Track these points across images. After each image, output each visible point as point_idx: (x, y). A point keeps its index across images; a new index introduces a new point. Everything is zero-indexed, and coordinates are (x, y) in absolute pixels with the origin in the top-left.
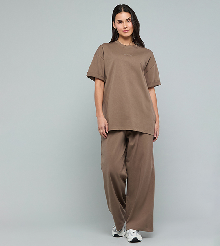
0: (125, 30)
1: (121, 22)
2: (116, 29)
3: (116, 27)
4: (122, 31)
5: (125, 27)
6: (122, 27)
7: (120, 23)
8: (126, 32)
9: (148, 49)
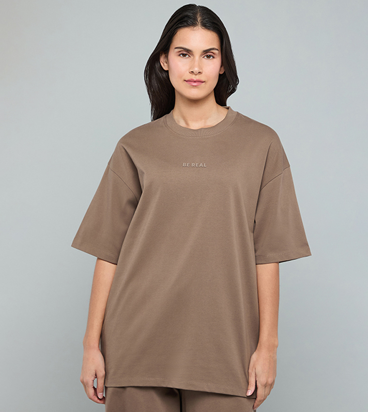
0: (195, 78)
1: (186, 53)
2: (167, 72)
3: (168, 66)
4: (185, 80)
5: (196, 70)
6: (188, 67)
7: (184, 55)
8: (195, 84)
9: (269, 127)
